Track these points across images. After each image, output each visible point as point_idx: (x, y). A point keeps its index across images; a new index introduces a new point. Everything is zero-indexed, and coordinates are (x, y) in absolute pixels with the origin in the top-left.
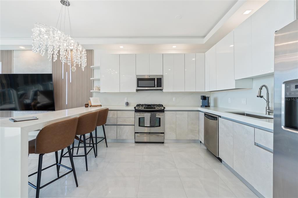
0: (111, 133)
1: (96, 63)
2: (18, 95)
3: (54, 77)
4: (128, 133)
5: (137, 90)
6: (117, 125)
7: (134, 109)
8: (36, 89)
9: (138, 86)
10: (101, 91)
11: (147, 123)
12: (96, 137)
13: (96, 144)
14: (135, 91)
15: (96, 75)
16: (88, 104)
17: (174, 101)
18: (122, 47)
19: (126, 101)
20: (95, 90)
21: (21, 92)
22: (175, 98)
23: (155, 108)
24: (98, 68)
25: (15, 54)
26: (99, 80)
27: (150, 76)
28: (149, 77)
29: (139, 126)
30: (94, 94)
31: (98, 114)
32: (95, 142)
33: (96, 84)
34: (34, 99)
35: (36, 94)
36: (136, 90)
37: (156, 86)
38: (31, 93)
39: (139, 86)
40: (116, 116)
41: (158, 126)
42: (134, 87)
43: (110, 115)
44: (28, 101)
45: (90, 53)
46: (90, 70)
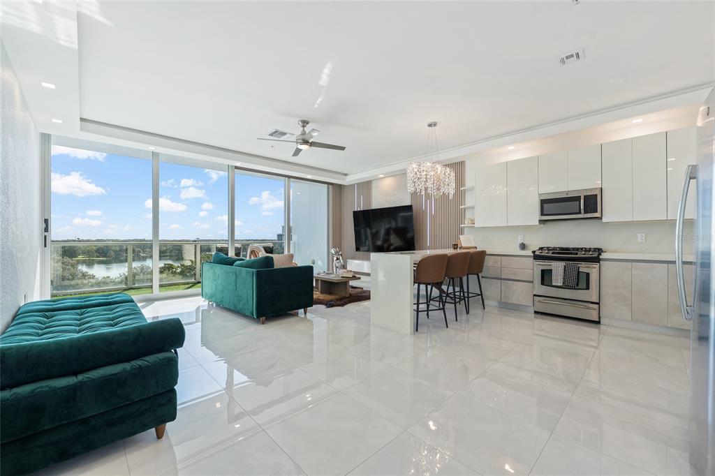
0: (492, 290)
1: (469, 181)
2: (371, 233)
3: (414, 207)
4: (521, 294)
5: (542, 222)
6: (501, 279)
7: (532, 255)
8: (387, 226)
9: (542, 214)
10: (476, 226)
11: (558, 279)
12: (468, 293)
13: (468, 297)
14: (537, 223)
15: (469, 201)
16: (457, 245)
17: (639, 241)
18: (511, 148)
19: (520, 241)
20: (467, 223)
21: (374, 230)
22: (644, 235)
23: (577, 254)
24: (472, 189)
25: (374, 185)
26: (473, 208)
27: (567, 192)
28: (567, 194)
29: (542, 284)
30: (466, 230)
31: (469, 256)
32: (466, 290)
33: (468, 215)
34: (386, 240)
35: (388, 233)
36: (539, 220)
37: (582, 211)
38: (382, 232)
39: (545, 213)
40: (499, 263)
41: (585, 287)
42: (534, 217)
43: (489, 262)
44: (379, 243)
45: (458, 167)
46: (460, 194)
